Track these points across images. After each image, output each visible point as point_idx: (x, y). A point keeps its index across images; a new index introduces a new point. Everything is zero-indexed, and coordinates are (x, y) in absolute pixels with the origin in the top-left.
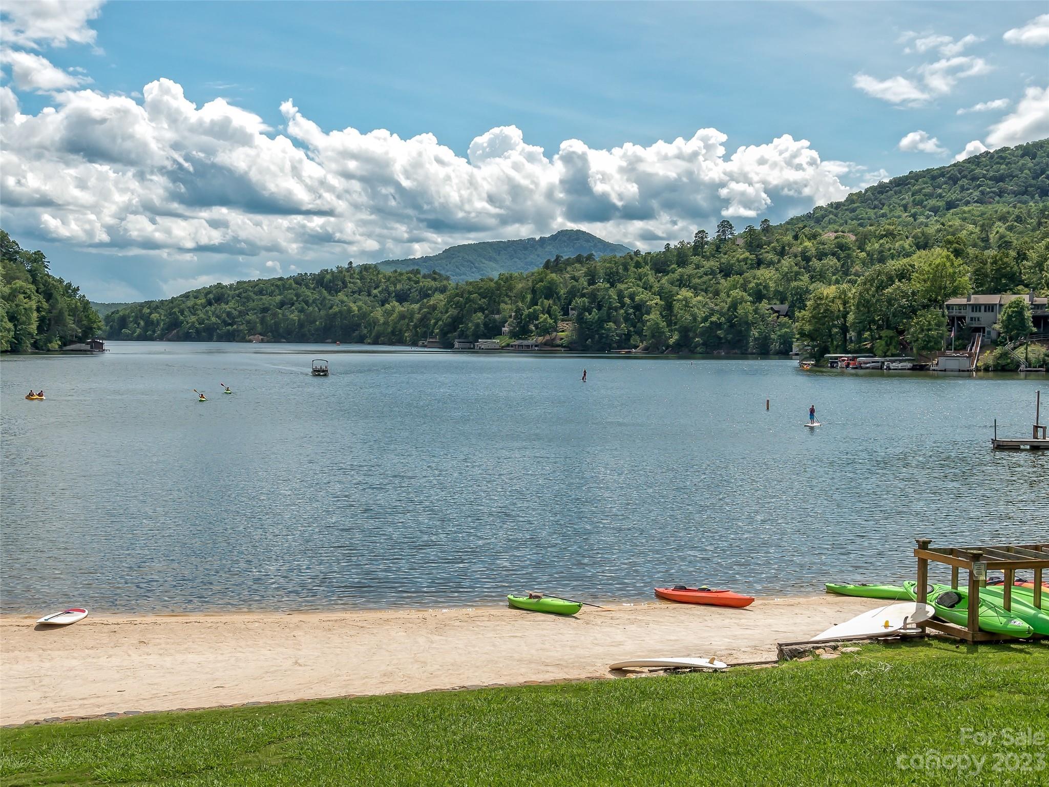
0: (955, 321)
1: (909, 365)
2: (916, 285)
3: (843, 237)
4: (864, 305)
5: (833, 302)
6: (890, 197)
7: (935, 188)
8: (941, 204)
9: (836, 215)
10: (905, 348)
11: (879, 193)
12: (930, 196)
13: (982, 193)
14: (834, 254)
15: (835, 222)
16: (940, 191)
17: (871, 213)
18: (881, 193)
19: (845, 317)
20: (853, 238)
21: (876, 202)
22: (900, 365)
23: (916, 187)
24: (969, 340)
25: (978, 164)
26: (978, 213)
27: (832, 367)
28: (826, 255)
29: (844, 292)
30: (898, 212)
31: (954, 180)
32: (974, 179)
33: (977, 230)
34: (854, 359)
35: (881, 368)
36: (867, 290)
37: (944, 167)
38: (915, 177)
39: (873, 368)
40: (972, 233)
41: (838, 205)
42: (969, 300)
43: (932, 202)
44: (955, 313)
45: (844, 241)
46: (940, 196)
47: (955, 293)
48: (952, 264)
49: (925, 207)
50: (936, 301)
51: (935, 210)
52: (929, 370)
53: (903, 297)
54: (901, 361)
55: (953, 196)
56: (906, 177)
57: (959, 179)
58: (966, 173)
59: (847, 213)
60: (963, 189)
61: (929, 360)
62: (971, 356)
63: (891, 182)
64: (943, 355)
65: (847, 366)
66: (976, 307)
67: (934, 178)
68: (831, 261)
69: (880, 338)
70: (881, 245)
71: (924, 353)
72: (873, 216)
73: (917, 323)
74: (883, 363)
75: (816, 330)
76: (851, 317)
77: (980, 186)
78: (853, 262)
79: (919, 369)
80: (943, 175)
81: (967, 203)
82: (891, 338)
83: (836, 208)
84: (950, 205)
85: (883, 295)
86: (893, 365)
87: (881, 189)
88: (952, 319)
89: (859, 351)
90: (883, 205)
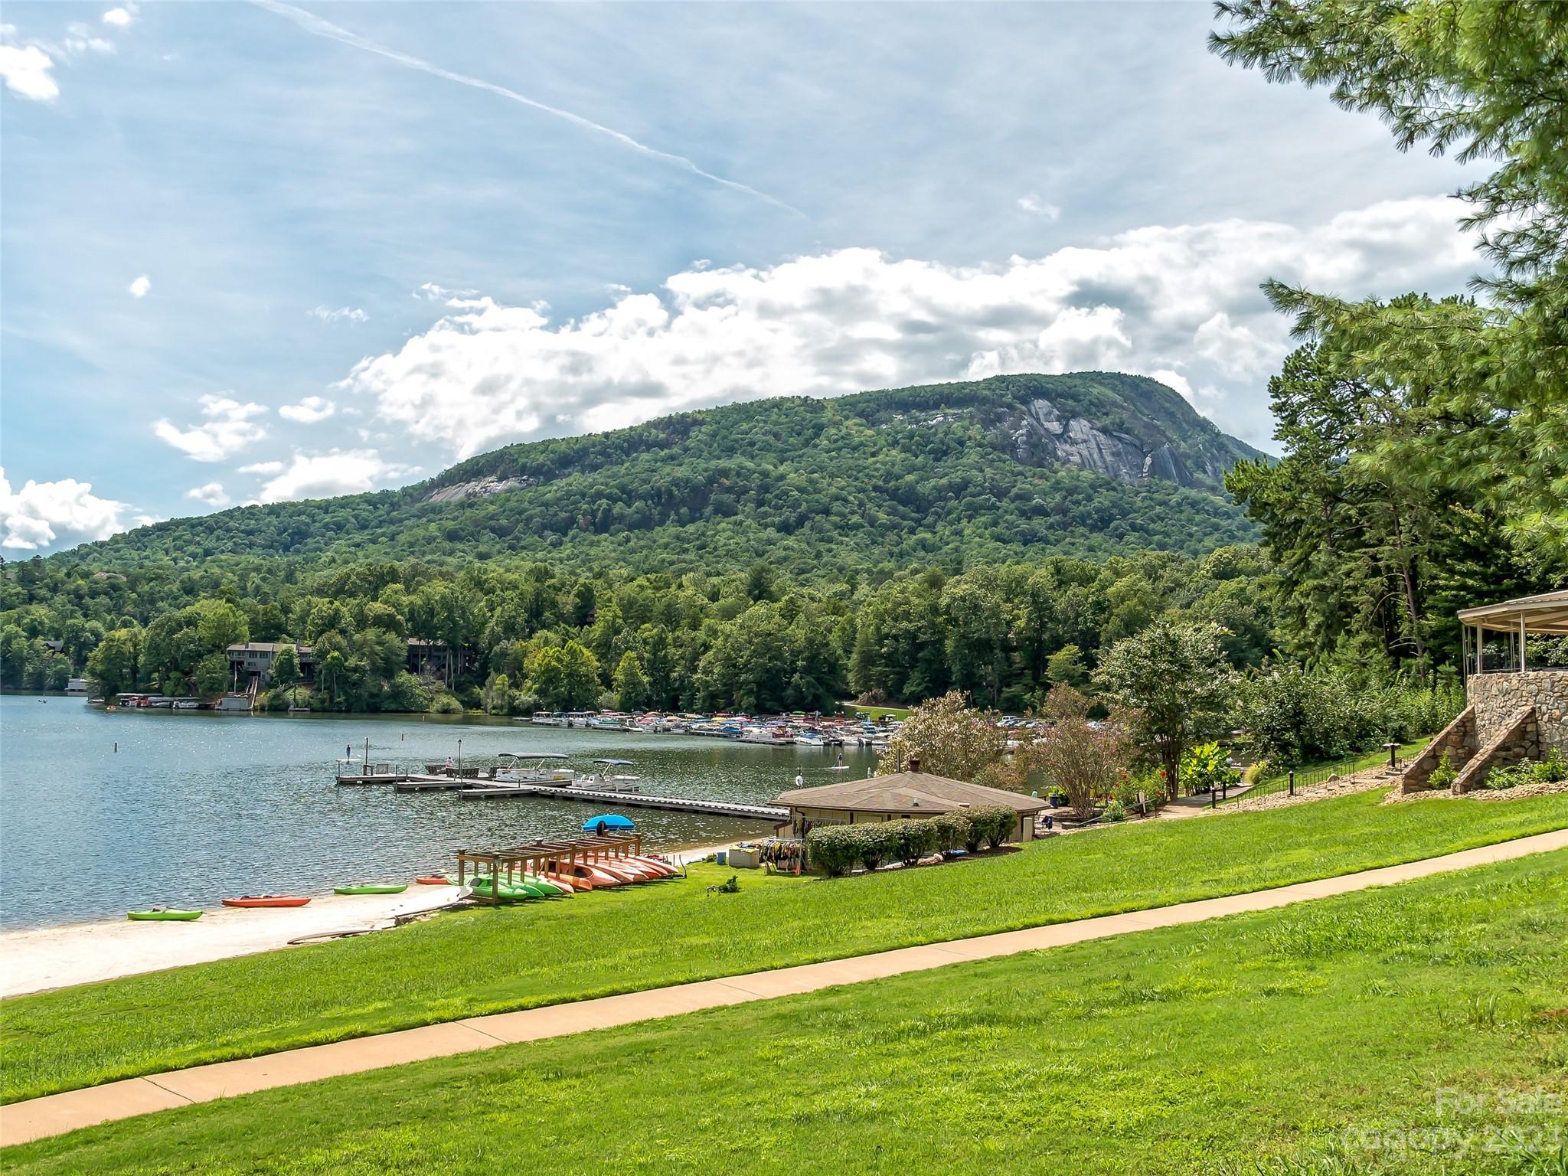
0: (237, 665)
1: (196, 705)
2: (202, 632)
3: (115, 578)
4: (154, 648)
5: (124, 644)
6: (152, 541)
7: (194, 535)
8: (200, 551)
9: (100, 554)
10: (190, 688)
11: (142, 536)
12: (189, 542)
13: (235, 543)
14: (106, 594)
15: (100, 560)
16: (198, 539)
17: (135, 554)
18: (144, 536)
19: (135, 658)
20: (125, 579)
21: (139, 545)
22: (188, 705)
23: (177, 534)
24: (247, 682)
25: (232, 518)
26: (233, 562)
27: (123, 705)
28: (99, 594)
29: (135, 635)
30: (160, 555)
31: (211, 530)
32: (228, 530)
33: (236, 578)
34: (144, 698)
35: (171, 706)
36: (158, 635)
37: (201, 518)
38: (175, 524)
39: (163, 707)
40: (232, 582)
41: (102, 544)
42: (247, 647)
43: (191, 549)
44: (235, 658)
45: (116, 581)
46: (198, 543)
47: (235, 641)
48: (234, 615)
49: (184, 552)
50: (219, 647)
51: (194, 556)
52: (213, 709)
53: (190, 642)
54: (188, 701)
55: (210, 543)
56: (167, 524)
57: (215, 530)
58: (220, 524)
59: (112, 552)
60: (218, 539)
61: (213, 700)
62: (250, 697)
63: (153, 526)
64: (225, 696)
65: (139, 706)
66: (253, 654)
67: (193, 526)
68: (104, 600)
69: (169, 679)
70: (151, 588)
71: (208, 694)
72: (137, 558)
73: (204, 666)
74: (172, 702)
75: (108, 670)
76: (141, 659)
77: (233, 537)
78: (124, 602)
79: (205, 709)
80: (201, 524)
81: (222, 552)
82: (179, 679)
83: (101, 547)
84: (208, 553)
85: (173, 639)
86: (182, 705)
87: (144, 532)
88: (232, 664)
89: (148, 690)
90: (146, 547)
